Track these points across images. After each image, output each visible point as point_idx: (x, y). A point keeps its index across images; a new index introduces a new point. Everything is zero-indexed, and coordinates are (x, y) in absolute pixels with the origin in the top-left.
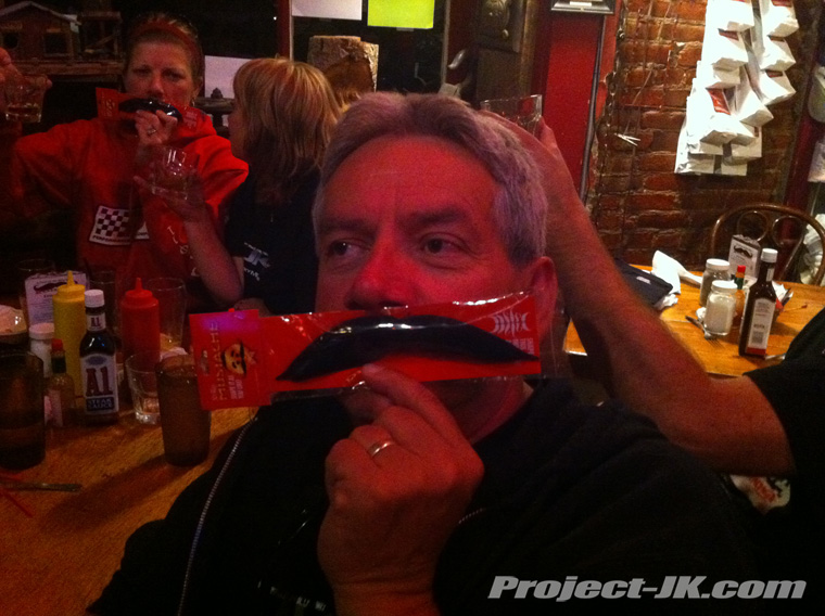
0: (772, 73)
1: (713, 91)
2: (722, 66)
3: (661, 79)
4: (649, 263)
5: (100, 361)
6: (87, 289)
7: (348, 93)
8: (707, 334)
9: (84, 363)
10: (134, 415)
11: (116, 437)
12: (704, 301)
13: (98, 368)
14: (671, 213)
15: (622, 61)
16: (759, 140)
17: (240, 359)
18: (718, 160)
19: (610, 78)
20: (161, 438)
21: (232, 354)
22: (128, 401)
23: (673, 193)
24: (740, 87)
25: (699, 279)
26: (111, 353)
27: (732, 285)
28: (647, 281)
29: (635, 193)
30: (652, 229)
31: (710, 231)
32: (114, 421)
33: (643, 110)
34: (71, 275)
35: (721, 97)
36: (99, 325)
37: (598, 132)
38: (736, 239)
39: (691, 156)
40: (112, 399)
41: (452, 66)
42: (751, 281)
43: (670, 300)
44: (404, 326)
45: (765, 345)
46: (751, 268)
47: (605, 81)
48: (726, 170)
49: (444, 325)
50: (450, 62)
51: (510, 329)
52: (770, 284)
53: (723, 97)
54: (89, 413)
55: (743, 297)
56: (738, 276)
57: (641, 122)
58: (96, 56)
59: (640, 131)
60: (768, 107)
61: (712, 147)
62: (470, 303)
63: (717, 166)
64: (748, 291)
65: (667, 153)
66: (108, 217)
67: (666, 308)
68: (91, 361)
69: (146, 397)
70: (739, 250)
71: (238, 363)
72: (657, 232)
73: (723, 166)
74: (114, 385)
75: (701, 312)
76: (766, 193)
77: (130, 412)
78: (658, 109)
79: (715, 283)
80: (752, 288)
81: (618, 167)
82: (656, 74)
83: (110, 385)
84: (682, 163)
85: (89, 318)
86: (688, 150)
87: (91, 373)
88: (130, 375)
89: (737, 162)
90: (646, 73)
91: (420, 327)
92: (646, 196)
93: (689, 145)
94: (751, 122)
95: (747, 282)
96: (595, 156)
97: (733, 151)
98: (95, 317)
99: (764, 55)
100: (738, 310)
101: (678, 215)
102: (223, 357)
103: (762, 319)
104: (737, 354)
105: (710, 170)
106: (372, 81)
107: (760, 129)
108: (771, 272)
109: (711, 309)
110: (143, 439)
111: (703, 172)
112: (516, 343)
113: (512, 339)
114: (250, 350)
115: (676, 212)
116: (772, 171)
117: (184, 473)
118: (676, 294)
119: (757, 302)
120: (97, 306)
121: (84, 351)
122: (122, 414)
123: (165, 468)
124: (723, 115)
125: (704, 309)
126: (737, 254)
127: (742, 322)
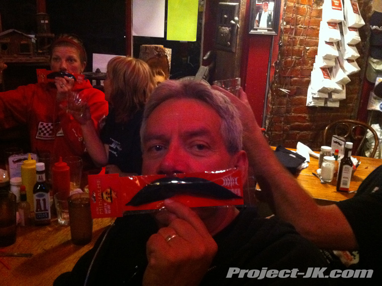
0: (349, 61)
1: (323, 69)
2: (327, 58)
3: (299, 64)
4: (295, 148)
5: (42, 196)
6: (37, 162)
7: (158, 70)
8: (322, 181)
9: (35, 197)
10: (57, 221)
11: (49, 231)
12: (320, 166)
13: (41, 199)
14: (305, 124)
15: (281, 56)
16: (345, 91)
17: (109, 196)
18: (326, 100)
19: (276, 63)
20: (70, 232)
21: (106, 193)
22: (55, 214)
23: (306, 115)
24: (335, 67)
25: (318, 155)
26: (47, 192)
27: (332, 158)
28: (294, 156)
29: (289, 115)
30: (297, 131)
31: (323, 133)
32: (48, 224)
33: (291, 78)
34: (30, 155)
35: (326, 71)
36: (42, 179)
37: (271, 88)
38: (335, 137)
39: (313, 98)
40: (48, 214)
41: (205, 58)
42: (341, 156)
43: (305, 165)
44: (183, 182)
45: (348, 186)
46: (342, 150)
47: (274, 65)
48: (330, 104)
49: (201, 182)
50: (204, 56)
51: (230, 185)
52: (350, 158)
53: (328, 71)
54: (38, 220)
55: (338, 164)
56: (336, 154)
57: (291, 83)
58: (43, 54)
59: (290, 87)
60: (348, 76)
61: (323, 94)
62: (213, 172)
63: (326, 103)
64: (340, 161)
65: (303, 97)
66: (44, 127)
67: (303, 169)
68: (39, 196)
69: (64, 212)
70: (336, 142)
71: (109, 197)
72: (298, 133)
73: (328, 103)
74: (49, 207)
75: (319, 171)
76: (348, 115)
77: (55, 219)
78: (298, 77)
79: (325, 158)
80: (342, 160)
81: (281, 104)
82: (297, 61)
83: (47, 207)
84: (310, 101)
85: (38, 176)
86: (312, 96)
87: (38, 201)
88: (56, 203)
89: (335, 101)
90: (292, 61)
91: (190, 183)
92: (293, 117)
93: (312, 93)
94: (341, 83)
95: (339, 157)
96: (270, 98)
97: (333, 96)
98: (40, 175)
99: (346, 52)
100: (336, 170)
101: (308, 125)
102: (102, 195)
103: (347, 174)
104: (336, 190)
105: (322, 104)
106: (168, 65)
107: (345, 86)
108: (350, 153)
109: (323, 169)
110: (62, 232)
111: (320, 105)
112: (232, 190)
113: (231, 189)
114: (114, 192)
115: (307, 123)
116: (351, 105)
117: (81, 248)
118: (308, 162)
119: (345, 166)
120: (41, 170)
121: (35, 191)
122: (52, 220)
123: (72, 246)
124: (328, 80)
125: (320, 169)
126: (335, 144)
127: (338, 176)
